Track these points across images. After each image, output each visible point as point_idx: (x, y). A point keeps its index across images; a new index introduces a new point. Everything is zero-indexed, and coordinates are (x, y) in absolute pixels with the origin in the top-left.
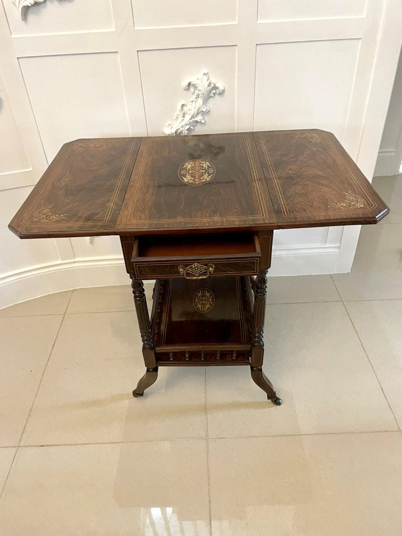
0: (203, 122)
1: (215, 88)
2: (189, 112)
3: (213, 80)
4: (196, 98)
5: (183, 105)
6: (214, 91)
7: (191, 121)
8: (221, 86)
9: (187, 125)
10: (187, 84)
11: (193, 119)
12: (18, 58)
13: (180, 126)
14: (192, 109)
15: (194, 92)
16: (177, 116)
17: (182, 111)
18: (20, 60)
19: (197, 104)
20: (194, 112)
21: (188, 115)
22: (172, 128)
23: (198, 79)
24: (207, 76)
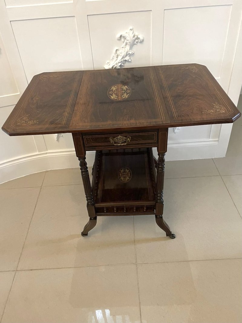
0: (130, 60)
1: (138, 38)
2: (120, 54)
3: (136, 34)
4: (125, 45)
5: (117, 50)
6: (137, 41)
7: (122, 60)
8: (141, 37)
9: (119, 62)
10: (119, 36)
12: (10, 21)
13: (115, 64)
14: (123, 52)
15: (124, 41)
16: (113, 57)
17: (116, 53)
18: (11, 22)
19: (126, 49)
20: (124, 54)
21: (120, 56)
22: (110, 65)
23: (126, 33)
24: (132, 31)
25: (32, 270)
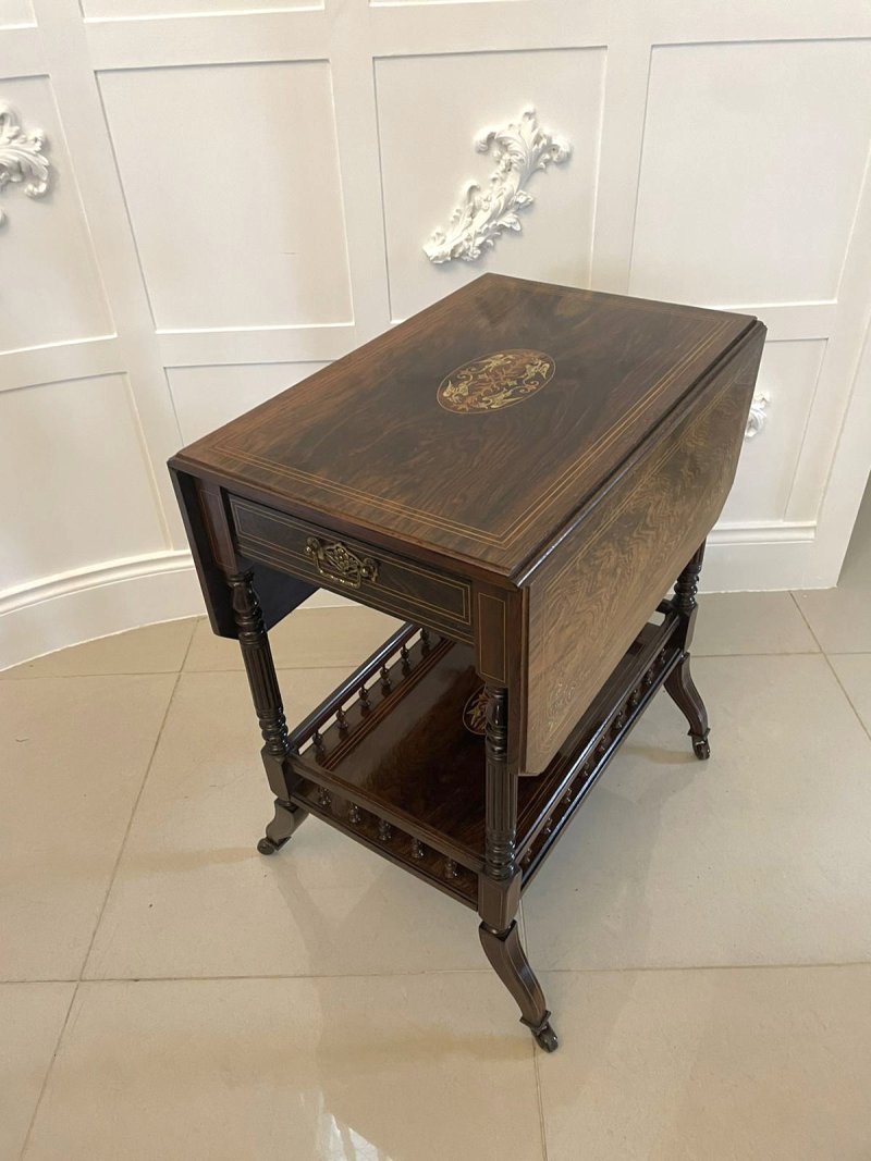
0: (517, 227)
1: (554, 149)
2: (485, 205)
3: (547, 131)
4: (504, 171)
5: (472, 189)
6: (547, 156)
7: (490, 226)
8: (562, 142)
9: (478, 234)
10: (485, 138)
11: (494, 222)
12: (96, 72)
13: (462, 239)
14: (493, 198)
15: (501, 157)
16: (458, 214)
17: (469, 202)
18: (99, 76)
19: (505, 185)
20: (497, 204)
21: (481, 212)
22: (444, 241)
23: (511, 125)
24: (533, 120)
25: (136, 980)
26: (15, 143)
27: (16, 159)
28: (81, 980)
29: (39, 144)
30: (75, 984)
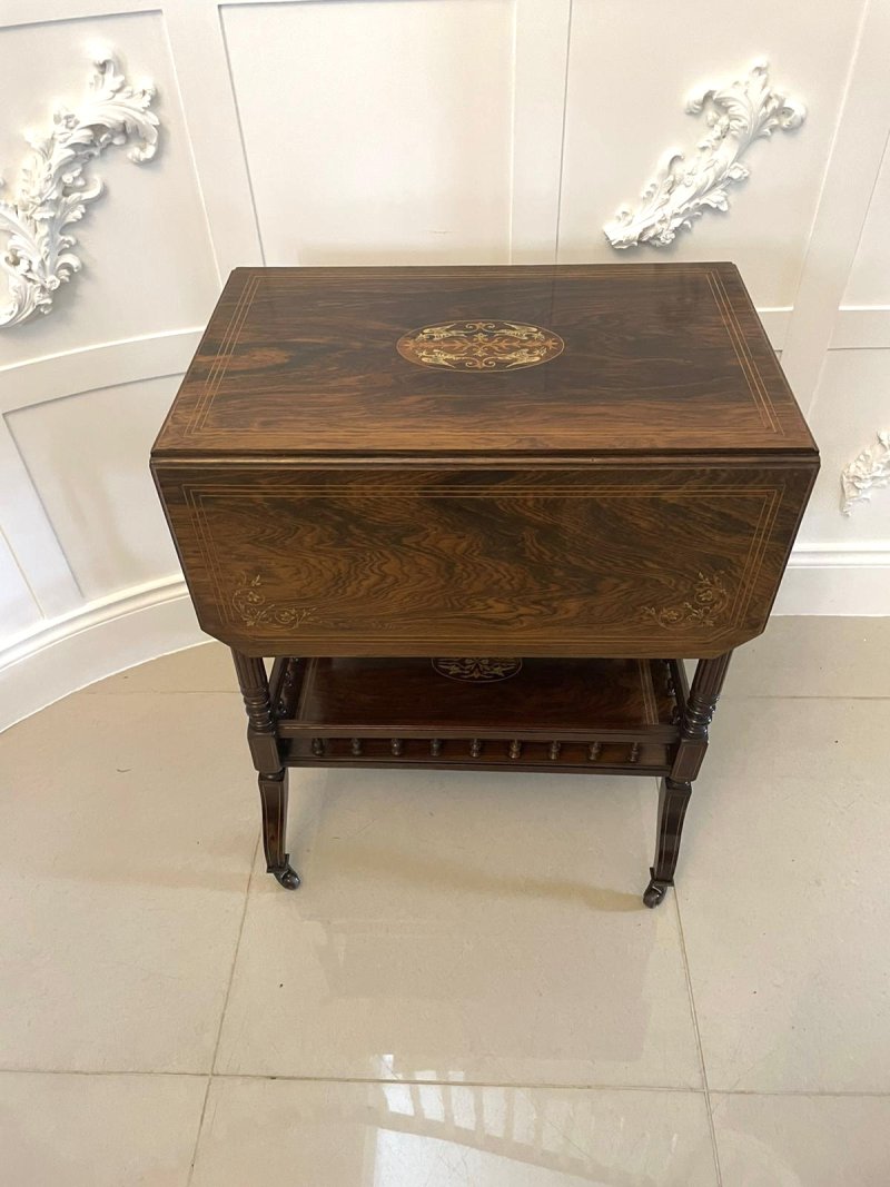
0: (724, 208)
1: (782, 111)
2: (688, 179)
3: (778, 89)
4: (718, 139)
5: (675, 159)
6: (775, 122)
7: (691, 205)
8: (797, 104)
9: (676, 215)
10: (701, 97)
11: (697, 201)
12: (220, 6)
13: (654, 220)
14: (698, 171)
15: (716, 121)
16: (652, 190)
17: (669, 174)
18: (224, 11)
19: (716, 155)
20: (705, 180)
21: (682, 186)
22: (630, 223)
23: (736, 83)
24: (764, 76)
25: (273, 1078)
26: (119, 97)
27: (121, 119)
28: (213, 1075)
29: (148, 98)
30: (207, 1079)
